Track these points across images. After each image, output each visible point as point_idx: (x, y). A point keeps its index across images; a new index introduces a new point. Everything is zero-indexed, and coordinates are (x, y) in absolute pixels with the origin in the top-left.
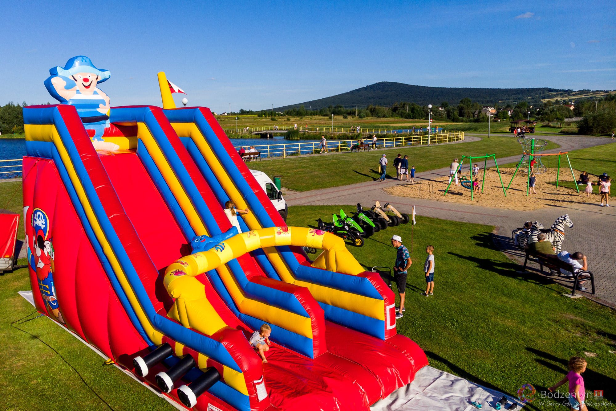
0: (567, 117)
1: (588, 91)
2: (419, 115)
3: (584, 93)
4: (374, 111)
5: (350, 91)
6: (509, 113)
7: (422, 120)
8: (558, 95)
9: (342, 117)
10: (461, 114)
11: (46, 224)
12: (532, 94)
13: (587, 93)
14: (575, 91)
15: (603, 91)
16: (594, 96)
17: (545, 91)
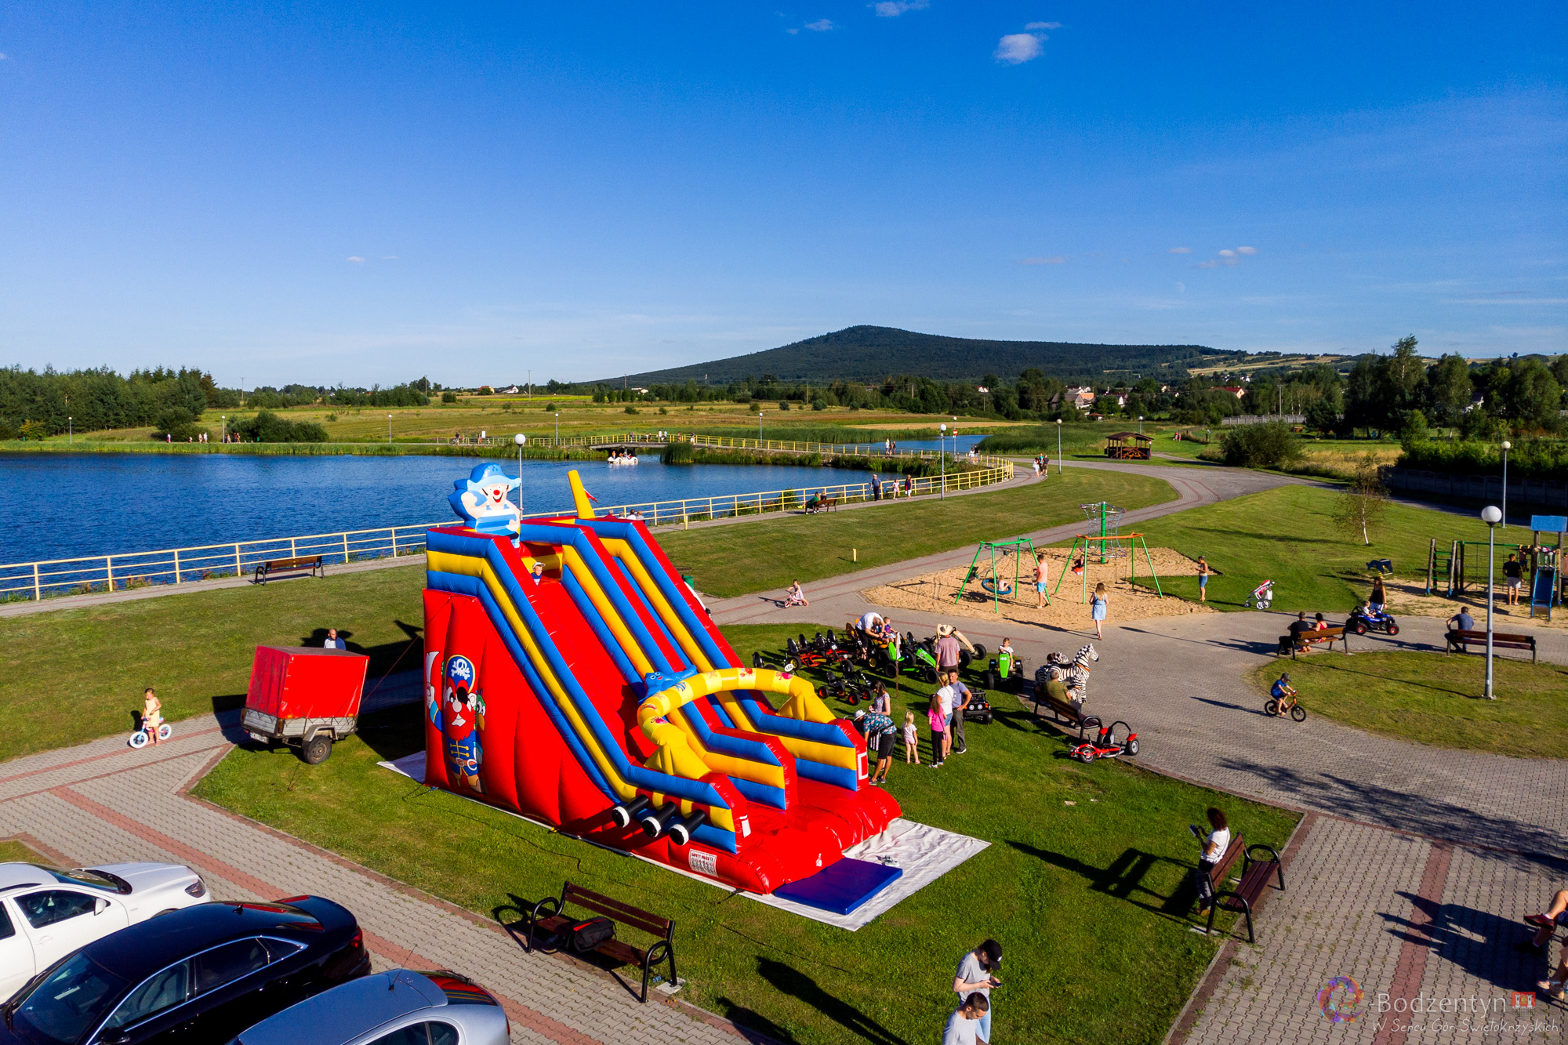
0: (1227, 416)
1: (1276, 354)
2: (937, 405)
3: (1268, 359)
4: (843, 393)
5: (793, 344)
6: (1121, 401)
7: (942, 415)
8: (1219, 361)
9: (777, 406)
10: (1024, 403)
11: (471, 673)
12: (1170, 357)
13: (1274, 358)
14: (1252, 355)
15: (1303, 356)
16: (1287, 364)
17: (1194, 353)
